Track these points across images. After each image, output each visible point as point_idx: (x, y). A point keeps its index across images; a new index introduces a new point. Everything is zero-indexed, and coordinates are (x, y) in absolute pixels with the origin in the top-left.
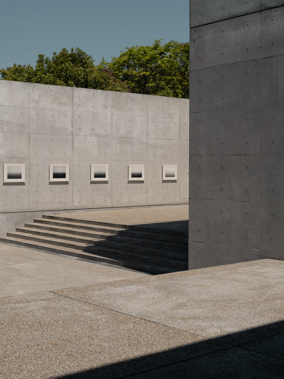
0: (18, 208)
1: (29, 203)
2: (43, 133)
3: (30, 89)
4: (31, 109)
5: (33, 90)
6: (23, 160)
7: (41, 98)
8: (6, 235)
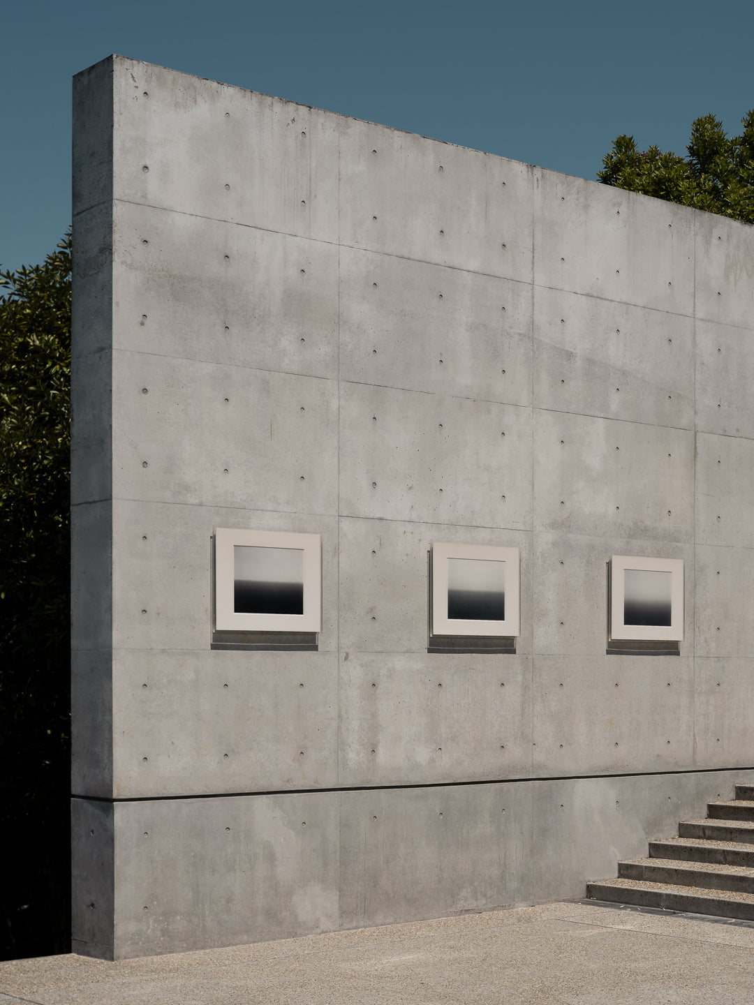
0: (658, 756)
1: (692, 734)
2: (738, 430)
3: (695, 235)
4: (699, 323)
5: (707, 242)
6: (674, 544)
7: (732, 278)
8: (616, 874)
